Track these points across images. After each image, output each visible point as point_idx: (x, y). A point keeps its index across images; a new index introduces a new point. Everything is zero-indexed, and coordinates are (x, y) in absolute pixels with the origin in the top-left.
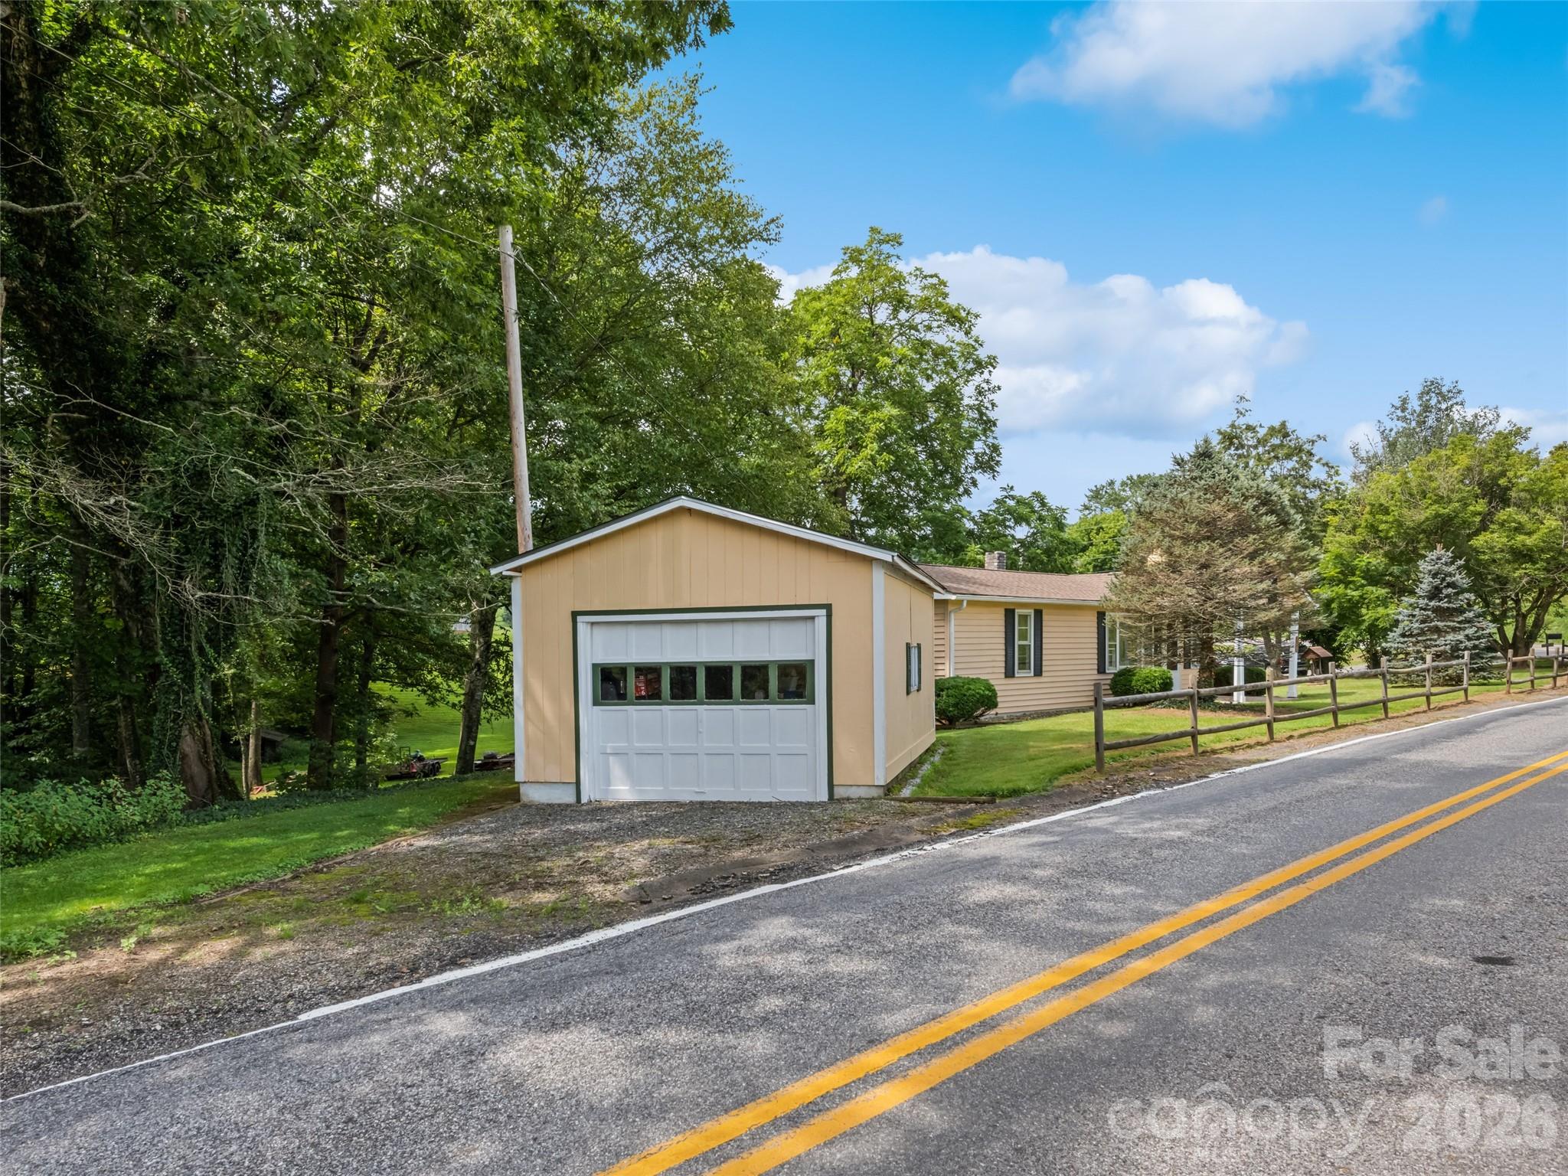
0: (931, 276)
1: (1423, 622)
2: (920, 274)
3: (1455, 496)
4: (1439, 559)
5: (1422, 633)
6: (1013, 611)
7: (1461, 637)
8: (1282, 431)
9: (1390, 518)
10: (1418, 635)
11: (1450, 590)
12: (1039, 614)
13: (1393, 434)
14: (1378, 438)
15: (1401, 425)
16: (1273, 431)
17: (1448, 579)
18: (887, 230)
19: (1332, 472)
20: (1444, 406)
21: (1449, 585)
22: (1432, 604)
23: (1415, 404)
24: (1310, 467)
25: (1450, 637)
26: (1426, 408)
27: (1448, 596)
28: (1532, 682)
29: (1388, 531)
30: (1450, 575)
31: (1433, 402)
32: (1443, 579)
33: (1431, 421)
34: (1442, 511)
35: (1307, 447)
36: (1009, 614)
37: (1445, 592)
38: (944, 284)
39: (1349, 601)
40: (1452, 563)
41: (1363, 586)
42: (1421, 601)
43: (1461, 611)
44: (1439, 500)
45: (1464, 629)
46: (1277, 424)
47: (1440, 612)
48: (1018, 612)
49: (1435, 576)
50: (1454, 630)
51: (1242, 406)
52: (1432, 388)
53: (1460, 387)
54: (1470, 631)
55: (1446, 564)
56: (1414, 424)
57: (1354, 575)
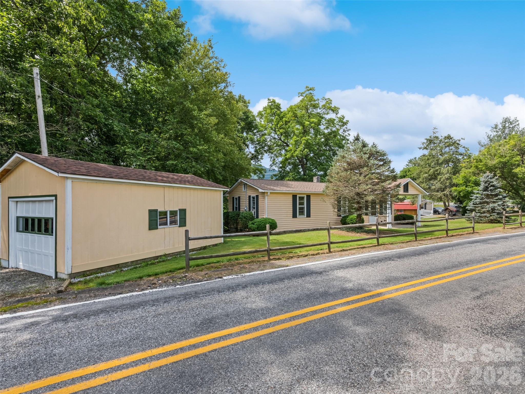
0: (328, 99)
1: (481, 199)
2: (324, 99)
3: (508, 155)
4: (488, 176)
5: (480, 203)
6: (296, 196)
7: (496, 205)
8: (449, 137)
9: (482, 164)
10: (479, 204)
11: (492, 188)
12: (309, 197)
13: (492, 136)
14: (486, 138)
15: (495, 133)
16: (446, 138)
17: (491, 184)
18: (310, 86)
19: (467, 150)
20: (511, 126)
21: (491, 186)
22: (484, 193)
23: (500, 126)
24: (459, 148)
25: (491, 205)
26: (504, 127)
27: (491, 190)
28: (521, 224)
29: (482, 168)
30: (492, 182)
31: (507, 125)
32: (489, 184)
33: (507, 131)
34: (502, 160)
35: (457, 142)
36: (294, 197)
37: (490, 188)
38: (331, 101)
39: (467, 192)
40: (493, 178)
41: (473, 187)
42: (480, 192)
43: (496, 195)
44: (501, 156)
45: (498, 202)
46: (446, 135)
47: (488, 196)
48: (298, 196)
49: (486, 183)
50: (494, 202)
51: (436, 130)
52: (506, 120)
53: (518, 119)
54: (500, 203)
55: (491, 178)
56: (500, 133)
57: (469, 183)
